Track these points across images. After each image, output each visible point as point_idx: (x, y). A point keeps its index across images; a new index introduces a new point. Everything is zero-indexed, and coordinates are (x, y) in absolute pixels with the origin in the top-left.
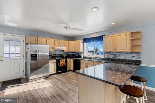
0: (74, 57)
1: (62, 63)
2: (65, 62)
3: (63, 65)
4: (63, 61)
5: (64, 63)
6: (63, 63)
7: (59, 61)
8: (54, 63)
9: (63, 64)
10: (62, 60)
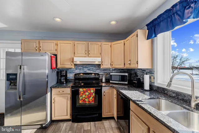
0: (126, 83)
1: (84, 96)
2: (94, 94)
3: (89, 101)
4: (87, 94)
5: (91, 98)
6: (86, 97)
7: (78, 90)
8: (67, 95)
9: (87, 100)
10: (85, 89)
